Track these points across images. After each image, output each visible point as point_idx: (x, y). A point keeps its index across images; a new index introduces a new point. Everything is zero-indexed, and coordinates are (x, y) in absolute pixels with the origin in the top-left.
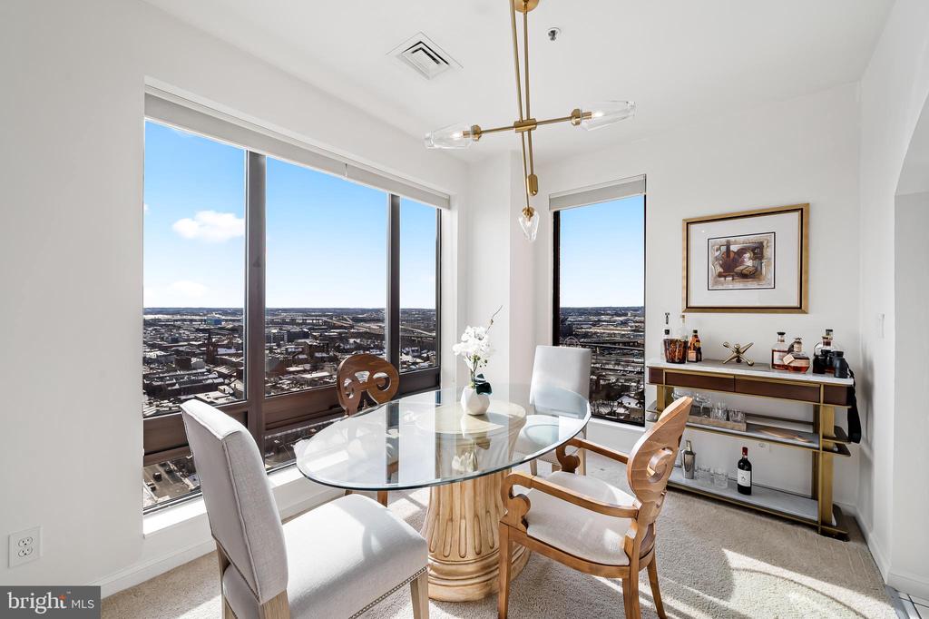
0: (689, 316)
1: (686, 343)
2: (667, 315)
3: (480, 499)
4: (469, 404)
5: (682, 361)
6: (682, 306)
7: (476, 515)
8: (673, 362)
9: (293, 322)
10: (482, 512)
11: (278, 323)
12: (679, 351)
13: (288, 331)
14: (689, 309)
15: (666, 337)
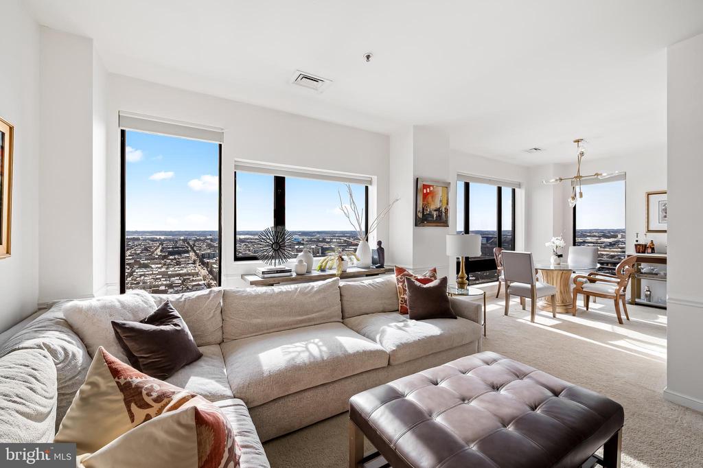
0: (649, 234)
1: (646, 245)
2: (637, 234)
3: (562, 287)
4: (555, 261)
5: (644, 252)
6: (645, 230)
7: (561, 291)
8: (639, 253)
9: (324, 241)
10: (563, 291)
11: (314, 241)
12: (641, 248)
13: (322, 247)
14: (649, 231)
15: (637, 243)
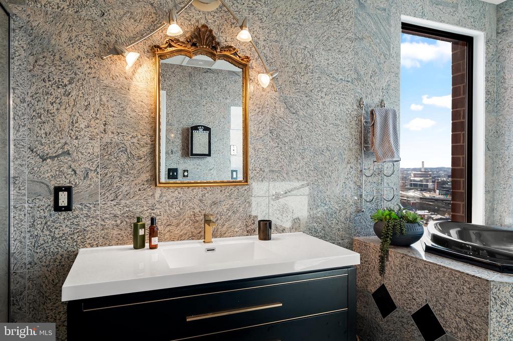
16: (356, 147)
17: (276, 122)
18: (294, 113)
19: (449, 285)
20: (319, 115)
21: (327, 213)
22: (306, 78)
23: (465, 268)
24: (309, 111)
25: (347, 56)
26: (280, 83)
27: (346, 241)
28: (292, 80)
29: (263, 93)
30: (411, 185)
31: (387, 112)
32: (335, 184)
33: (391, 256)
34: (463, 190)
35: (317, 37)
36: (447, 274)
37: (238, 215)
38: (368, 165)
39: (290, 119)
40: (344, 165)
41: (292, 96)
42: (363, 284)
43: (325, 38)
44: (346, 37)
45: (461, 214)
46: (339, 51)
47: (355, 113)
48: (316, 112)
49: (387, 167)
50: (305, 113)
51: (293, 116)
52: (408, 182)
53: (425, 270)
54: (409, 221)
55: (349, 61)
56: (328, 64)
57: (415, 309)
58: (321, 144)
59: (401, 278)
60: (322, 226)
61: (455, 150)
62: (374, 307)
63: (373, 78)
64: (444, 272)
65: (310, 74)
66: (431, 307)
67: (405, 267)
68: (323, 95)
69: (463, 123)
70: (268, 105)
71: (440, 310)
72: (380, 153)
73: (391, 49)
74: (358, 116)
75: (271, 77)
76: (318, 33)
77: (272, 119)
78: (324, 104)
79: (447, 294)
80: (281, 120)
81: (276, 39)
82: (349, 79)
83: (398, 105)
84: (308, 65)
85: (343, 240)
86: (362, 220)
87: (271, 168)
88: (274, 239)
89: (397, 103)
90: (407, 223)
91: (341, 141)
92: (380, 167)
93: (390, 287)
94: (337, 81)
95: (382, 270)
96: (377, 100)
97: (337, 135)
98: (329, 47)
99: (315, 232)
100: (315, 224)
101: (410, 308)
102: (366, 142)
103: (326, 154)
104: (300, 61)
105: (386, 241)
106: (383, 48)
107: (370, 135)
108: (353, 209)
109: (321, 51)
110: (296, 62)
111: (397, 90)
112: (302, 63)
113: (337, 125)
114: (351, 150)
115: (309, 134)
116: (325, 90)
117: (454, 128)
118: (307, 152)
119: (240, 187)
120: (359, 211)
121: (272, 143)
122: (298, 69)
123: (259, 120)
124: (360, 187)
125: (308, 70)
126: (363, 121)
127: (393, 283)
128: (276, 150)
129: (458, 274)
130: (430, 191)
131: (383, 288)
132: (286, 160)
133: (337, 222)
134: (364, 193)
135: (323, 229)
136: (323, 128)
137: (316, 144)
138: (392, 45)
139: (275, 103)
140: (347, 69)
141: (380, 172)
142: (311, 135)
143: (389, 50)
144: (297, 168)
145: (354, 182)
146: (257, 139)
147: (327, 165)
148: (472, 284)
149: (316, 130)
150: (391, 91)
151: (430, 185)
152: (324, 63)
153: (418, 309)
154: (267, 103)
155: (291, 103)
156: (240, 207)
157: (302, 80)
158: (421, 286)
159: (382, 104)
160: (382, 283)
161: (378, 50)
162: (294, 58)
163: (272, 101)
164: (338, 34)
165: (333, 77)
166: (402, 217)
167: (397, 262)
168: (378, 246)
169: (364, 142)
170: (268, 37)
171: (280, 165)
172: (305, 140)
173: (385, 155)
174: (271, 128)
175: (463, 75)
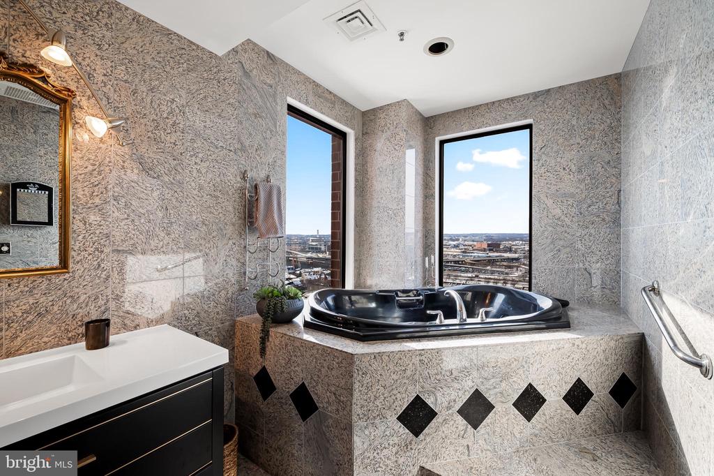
16: (240, 222)
17: (125, 186)
18: (155, 178)
19: (322, 361)
20: (193, 184)
21: (203, 297)
22: (173, 138)
23: (335, 342)
24: (178, 177)
25: (229, 123)
26: (132, 137)
27: (228, 323)
28: (152, 135)
29: (101, 145)
30: (309, 248)
31: (271, 187)
32: (213, 263)
33: (272, 336)
34: (339, 260)
35: (189, 92)
36: (320, 351)
37: (49, 317)
38: (253, 241)
39: (148, 185)
40: (225, 242)
41: (151, 155)
42: (245, 367)
43: (201, 96)
44: (228, 102)
45: (338, 279)
46: (219, 115)
47: (238, 185)
48: (188, 179)
49: (273, 243)
50: (171, 179)
51: (154, 181)
52: (307, 246)
53: (301, 349)
54: (291, 298)
55: (232, 129)
56: (205, 127)
57: (293, 388)
58: (194, 217)
59: (281, 358)
60: (195, 312)
61: (334, 226)
62: (256, 392)
63: (258, 152)
64: (318, 349)
65: (179, 133)
66: (306, 385)
67: (284, 347)
68: (198, 161)
69: (339, 203)
70: (110, 162)
71: (314, 387)
72: (263, 229)
73: (278, 127)
74: (242, 189)
75: (110, 125)
76: (192, 88)
77: (117, 182)
78: (199, 171)
79: (320, 370)
80: (133, 184)
81: (125, 78)
82: (232, 148)
83: (284, 182)
84: (177, 122)
85: (222, 323)
86: (245, 299)
87: (115, 247)
88: (114, 344)
89: (283, 180)
90: (289, 299)
91: (221, 215)
92: (266, 242)
93: (270, 368)
94: (217, 148)
95: (263, 351)
96: (263, 175)
97: (216, 208)
98: (206, 108)
99: (186, 320)
100: (186, 312)
101: (288, 388)
102: (250, 216)
103: (202, 229)
104: (165, 115)
105: (267, 320)
106: (270, 124)
107: (254, 210)
108: (237, 287)
109: (196, 110)
110: (159, 114)
111: (283, 167)
112: (168, 118)
113: (217, 197)
114: (234, 225)
115: (178, 205)
116: (200, 155)
117: (333, 208)
118: (175, 226)
119: (53, 277)
120: (242, 290)
121: (116, 214)
122: (162, 125)
123: (92, 181)
124: (244, 264)
125: (177, 128)
126: (247, 195)
127: (274, 363)
128: (124, 223)
129: (329, 350)
130: (322, 252)
131: (264, 369)
132: (141, 237)
133: (215, 304)
134: (248, 270)
135: (198, 315)
136: (198, 199)
137: (188, 218)
138: (278, 124)
139: (124, 162)
140: (228, 137)
141: (265, 248)
142: (181, 206)
143: (276, 128)
144: (160, 246)
145: (237, 259)
146: (89, 208)
147: (203, 242)
148: (340, 359)
149: (187, 201)
150: (277, 168)
151: (323, 248)
152: (199, 125)
153: (295, 388)
154: (108, 159)
155: (151, 164)
156: (53, 305)
157: (168, 138)
158: (298, 365)
159: (267, 179)
160: (263, 364)
161: (264, 125)
162: (155, 110)
163: (118, 158)
164: (218, 97)
165: (212, 143)
166: (284, 294)
167: (277, 342)
168: (260, 326)
169: (249, 217)
170: (112, 72)
171: (132, 242)
172: (171, 212)
173: (268, 231)
174: (116, 194)
175: (339, 164)
